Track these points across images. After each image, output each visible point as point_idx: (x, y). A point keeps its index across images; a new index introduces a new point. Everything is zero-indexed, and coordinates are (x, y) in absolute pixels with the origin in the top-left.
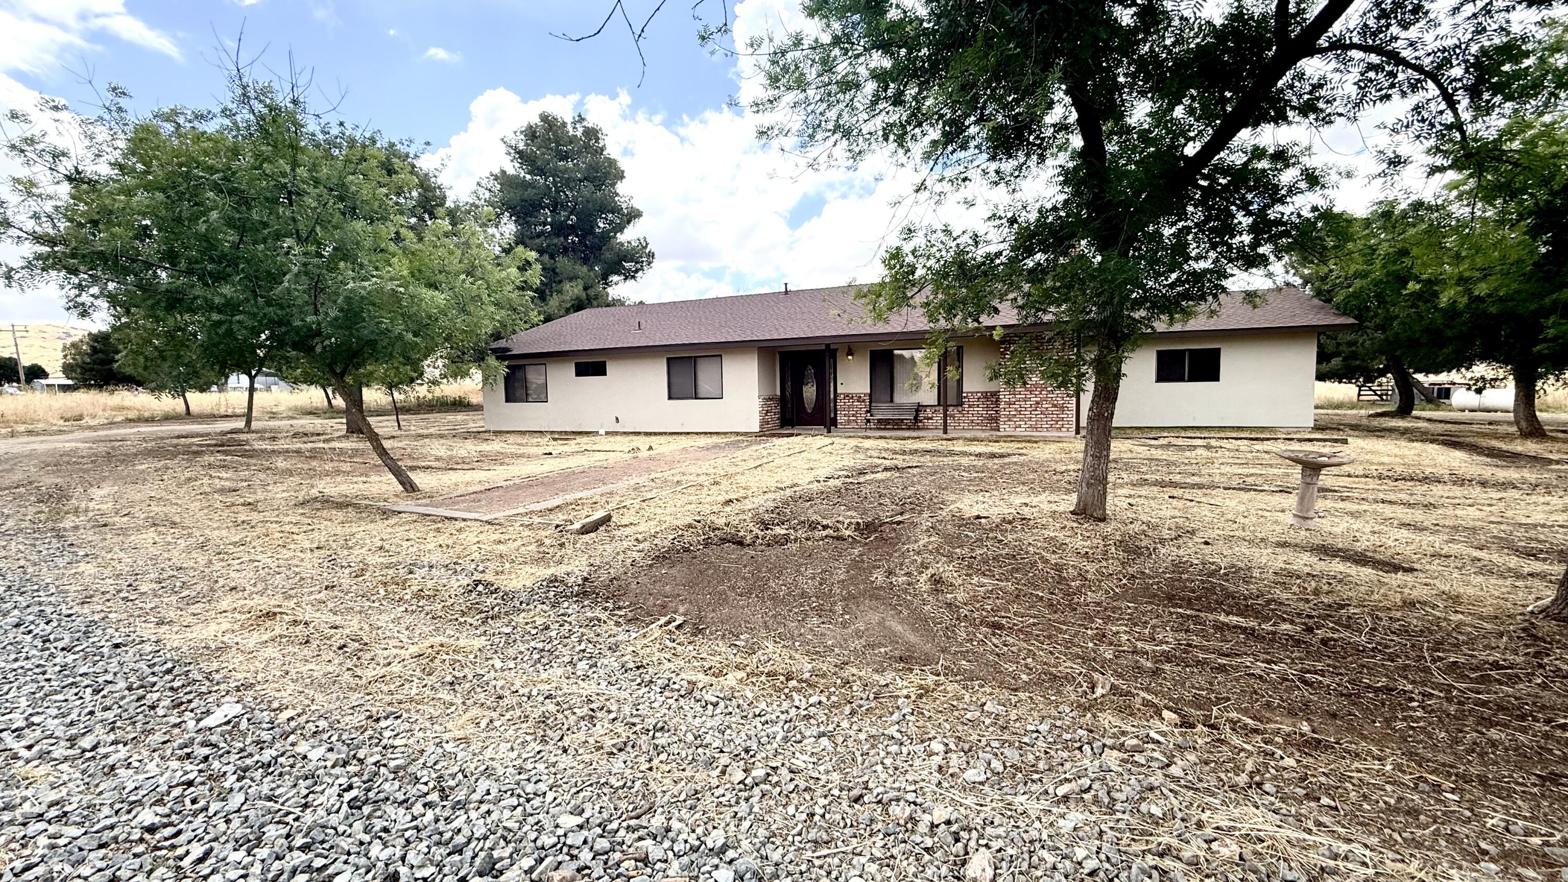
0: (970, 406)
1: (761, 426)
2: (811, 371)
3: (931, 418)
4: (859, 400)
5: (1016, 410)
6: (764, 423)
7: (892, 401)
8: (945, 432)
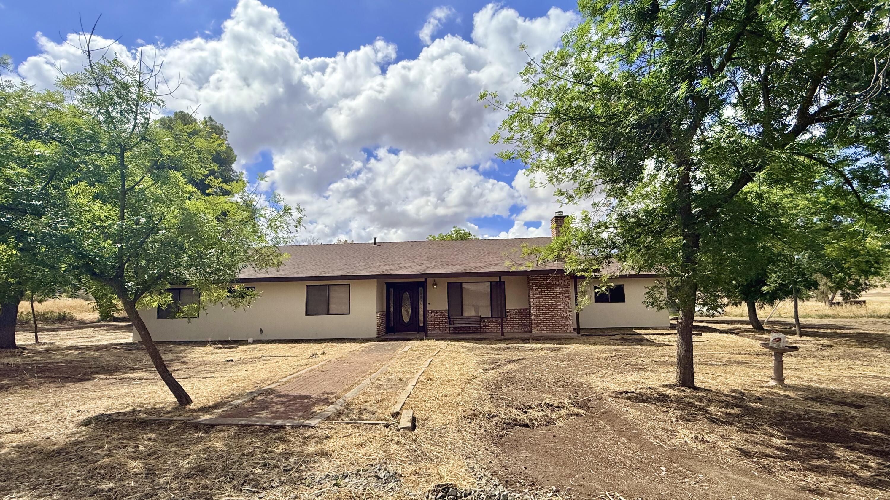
0: (511, 318)
1: (378, 334)
2: (406, 295)
3: (488, 326)
4: (442, 314)
5: (541, 320)
6: (379, 331)
7: (462, 315)
8: (503, 334)
